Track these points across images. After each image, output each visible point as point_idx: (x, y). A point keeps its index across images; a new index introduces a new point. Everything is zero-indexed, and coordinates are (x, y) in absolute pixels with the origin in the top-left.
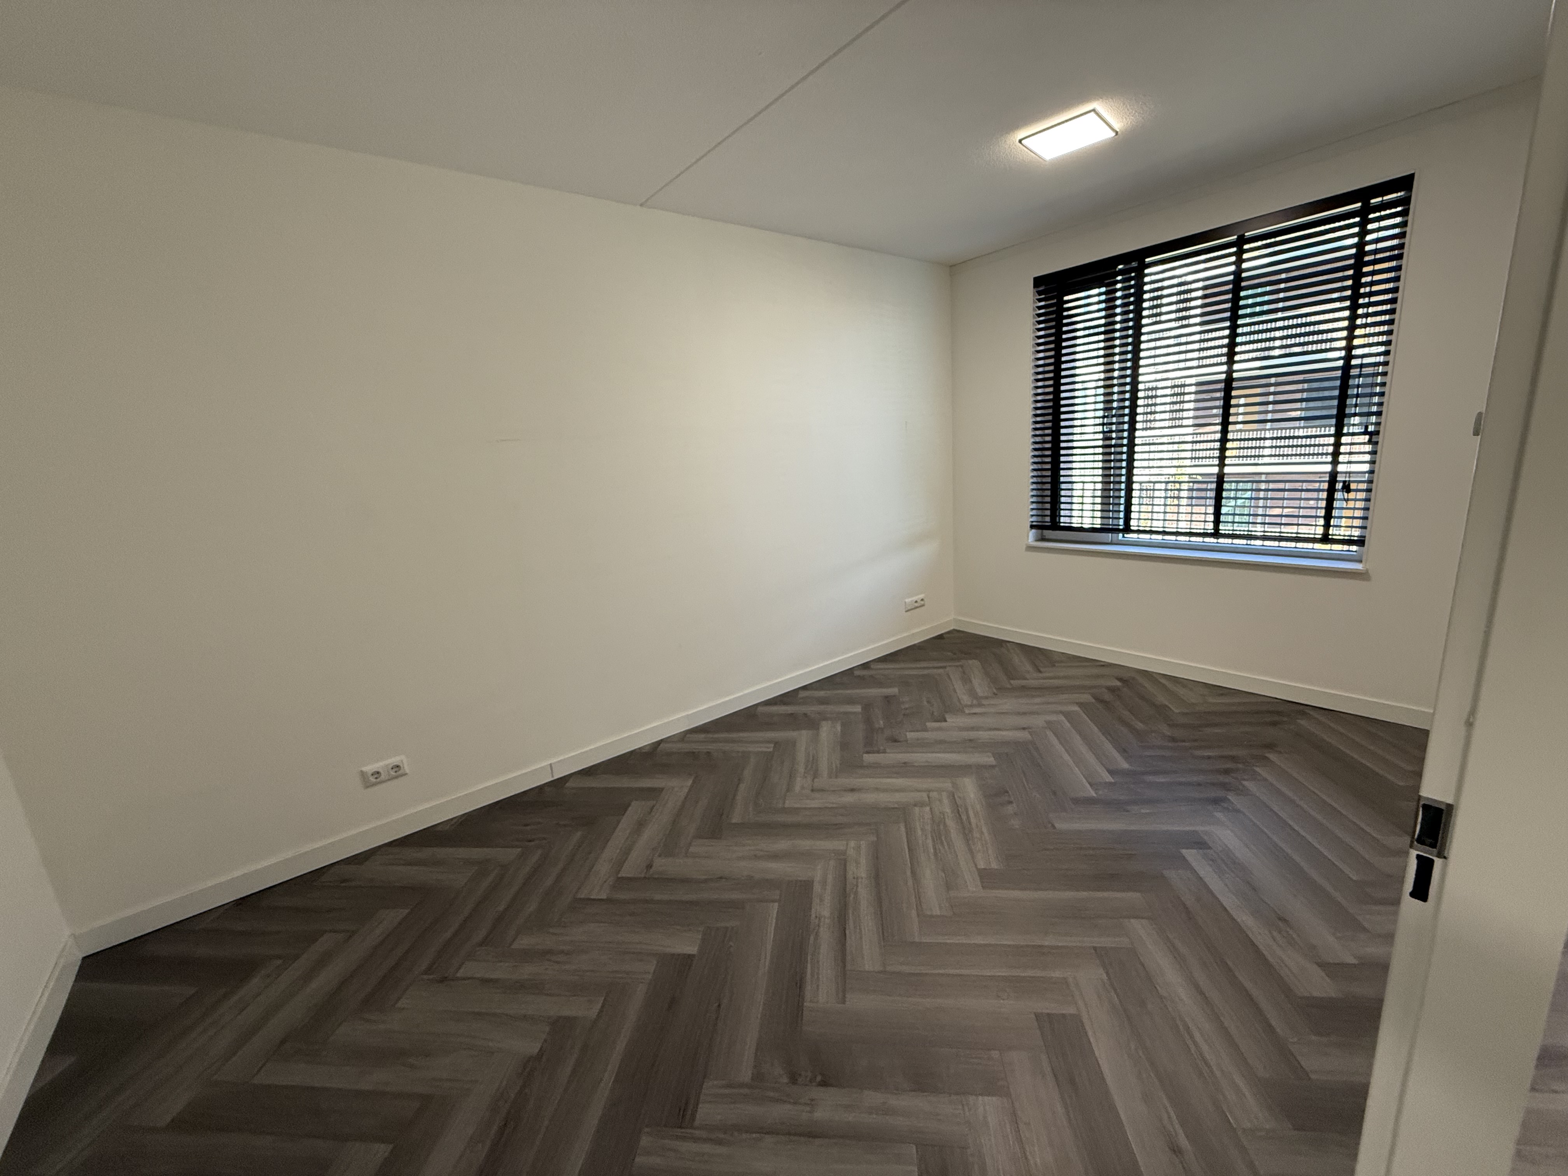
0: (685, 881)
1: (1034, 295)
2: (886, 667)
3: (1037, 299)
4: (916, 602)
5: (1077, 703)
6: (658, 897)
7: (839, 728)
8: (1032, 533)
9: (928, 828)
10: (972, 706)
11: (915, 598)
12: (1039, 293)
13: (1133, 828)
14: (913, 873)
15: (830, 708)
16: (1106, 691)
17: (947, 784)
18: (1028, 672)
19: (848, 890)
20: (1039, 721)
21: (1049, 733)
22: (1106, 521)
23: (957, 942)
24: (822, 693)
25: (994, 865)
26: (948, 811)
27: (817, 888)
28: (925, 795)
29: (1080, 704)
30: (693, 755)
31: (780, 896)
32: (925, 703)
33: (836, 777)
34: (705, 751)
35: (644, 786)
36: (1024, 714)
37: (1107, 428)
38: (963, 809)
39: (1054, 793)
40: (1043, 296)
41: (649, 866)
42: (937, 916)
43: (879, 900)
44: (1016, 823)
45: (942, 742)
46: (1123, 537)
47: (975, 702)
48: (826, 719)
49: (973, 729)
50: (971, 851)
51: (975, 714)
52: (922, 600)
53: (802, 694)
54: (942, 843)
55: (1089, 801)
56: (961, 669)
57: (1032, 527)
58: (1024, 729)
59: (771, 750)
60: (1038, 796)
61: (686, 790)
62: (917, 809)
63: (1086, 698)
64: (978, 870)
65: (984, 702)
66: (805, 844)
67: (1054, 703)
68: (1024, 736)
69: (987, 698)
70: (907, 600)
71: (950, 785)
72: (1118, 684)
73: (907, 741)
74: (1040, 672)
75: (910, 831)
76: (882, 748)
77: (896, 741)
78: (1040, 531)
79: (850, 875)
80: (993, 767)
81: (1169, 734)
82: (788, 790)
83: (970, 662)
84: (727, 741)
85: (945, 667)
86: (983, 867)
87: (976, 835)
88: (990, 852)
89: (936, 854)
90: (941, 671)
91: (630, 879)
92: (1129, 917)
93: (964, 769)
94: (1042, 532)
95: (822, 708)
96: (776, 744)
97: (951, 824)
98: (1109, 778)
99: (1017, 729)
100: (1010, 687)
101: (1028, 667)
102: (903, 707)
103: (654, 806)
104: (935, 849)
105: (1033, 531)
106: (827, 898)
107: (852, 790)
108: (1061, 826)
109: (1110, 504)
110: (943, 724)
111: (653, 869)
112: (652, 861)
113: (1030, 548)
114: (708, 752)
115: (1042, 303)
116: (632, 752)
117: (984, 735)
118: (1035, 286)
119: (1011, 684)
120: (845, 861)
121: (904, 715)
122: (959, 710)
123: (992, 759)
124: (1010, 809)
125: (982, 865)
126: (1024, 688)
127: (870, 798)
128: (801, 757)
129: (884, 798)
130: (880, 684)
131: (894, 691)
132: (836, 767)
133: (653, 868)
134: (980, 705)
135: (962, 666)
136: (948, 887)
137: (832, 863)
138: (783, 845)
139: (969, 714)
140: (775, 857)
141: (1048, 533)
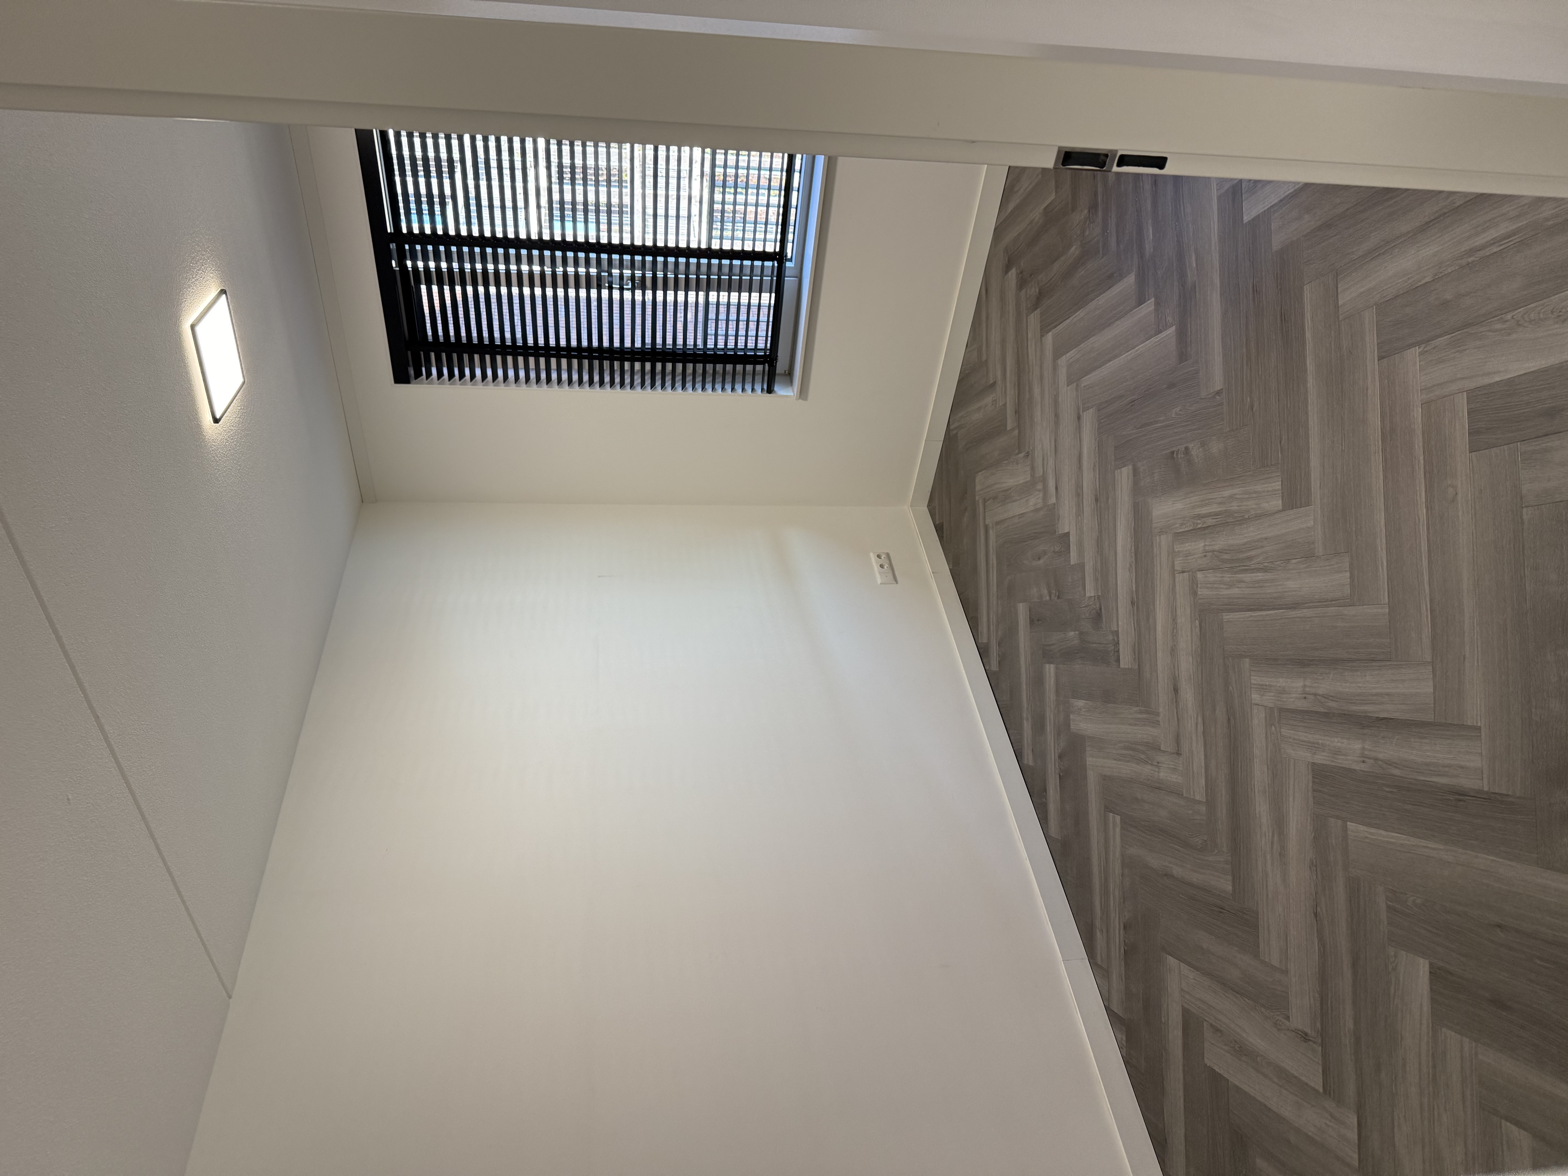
0: (1324, 978)
1: (421, 383)
2: (985, 619)
3: (427, 378)
4: (882, 566)
5: (1042, 336)
6: (1350, 1024)
7: (1080, 703)
8: (781, 390)
9: (1227, 577)
10: (1045, 490)
11: (876, 568)
12: (418, 375)
13: (1217, 282)
14: (1295, 606)
15: (1050, 716)
16: (1023, 291)
17: (1164, 541)
18: (995, 402)
19: (1322, 710)
20: (1067, 395)
21: (1087, 381)
22: (766, 285)
23: (1384, 552)
24: (1027, 726)
25: (1277, 485)
26: (1200, 545)
27: (1321, 758)
28: (1179, 578)
29: (1044, 329)
30: (1129, 952)
31: (1338, 817)
32: (1041, 561)
33: (1158, 714)
34: (1122, 932)
35: (1179, 1042)
36: (1057, 415)
37: (627, 285)
38: (1199, 521)
39: (1171, 385)
40: (424, 369)
41: (1305, 1037)
42: (1352, 577)
43: (1334, 663)
44: (1216, 447)
45: (1099, 542)
46: (791, 260)
47: (1040, 486)
48: (1067, 724)
49: (1079, 494)
50: (1258, 517)
51: (1057, 488)
52: (879, 556)
53: (1029, 759)
54: (1250, 558)
55: (1182, 335)
56: (989, 502)
57: (770, 390)
58: (1079, 418)
59: (1118, 818)
60: (1177, 409)
61: (1185, 969)
62: (1200, 592)
63: (1034, 320)
64: (1284, 510)
65: (1039, 472)
66: (1259, 774)
67: (1041, 367)
68: (1089, 418)
69: (1033, 469)
70: (879, 581)
71: (1163, 537)
72: (1013, 272)
73: (1099, 597)
74: (994, 384)
75: (1232, 606)
76: (1110, 637)
77: (1099, 615)
78: (777, 378)
79: (1302, 705)
80: (1135, 471)
81: (1086, 212)
82: (1180, 795)
83: (978, 488)
84: (1105, 892)
85: (986, 527)
86: (1280, 502)
87: (1234, 506)
88: (1259, 488)
89: (1265, 570)
90: (992, 534)
91: (1325, 1072)
92: (1337, 307)
93: (1140, 515)
94: (780, 375)
95: (1049, 728)
96: (1108, 808)
97: (1221, 542)
98: (1149, 306)
99: (1079, 428)
100: (1016, 432)
101: (988, 400)
102: (1048, 598)
103: (1212, 1025)
104: (1259, 570)
105: (776, 388)
106: (1337, 742)
107: (1176, 690)
108: (1218, 381)
109: (741, 280)
110: (1073, 539)
111: (1308, 1030)
112: (1296, 1031)
113: (803, 393)
114: (1125, 928)
115: (434, 371)
116: (1126, 1063)
117: (1088, 478)
118: (407, 381)
119: (1013, 429)
120: (1281, 710)
121: (1059, 597)
122: (1052, 513)
123: (1125, 470)
124: (1196, 451)
125: (1277, 503)
126: (1018, 412)
127: (1186, 665)
128: (1127, 769)
129: (1187, 640)
130: (1011, 631)
131: (1022, 610)
132: (1141, 712)
133: (1306, 1030)
134: (1044, 479)
135: (985, 501)
136: (1309, 556)
137: (1285, 731)
138: (1262, 808)
139: (1057, 498)
140: (1280, 823)
141: (781, 365)
